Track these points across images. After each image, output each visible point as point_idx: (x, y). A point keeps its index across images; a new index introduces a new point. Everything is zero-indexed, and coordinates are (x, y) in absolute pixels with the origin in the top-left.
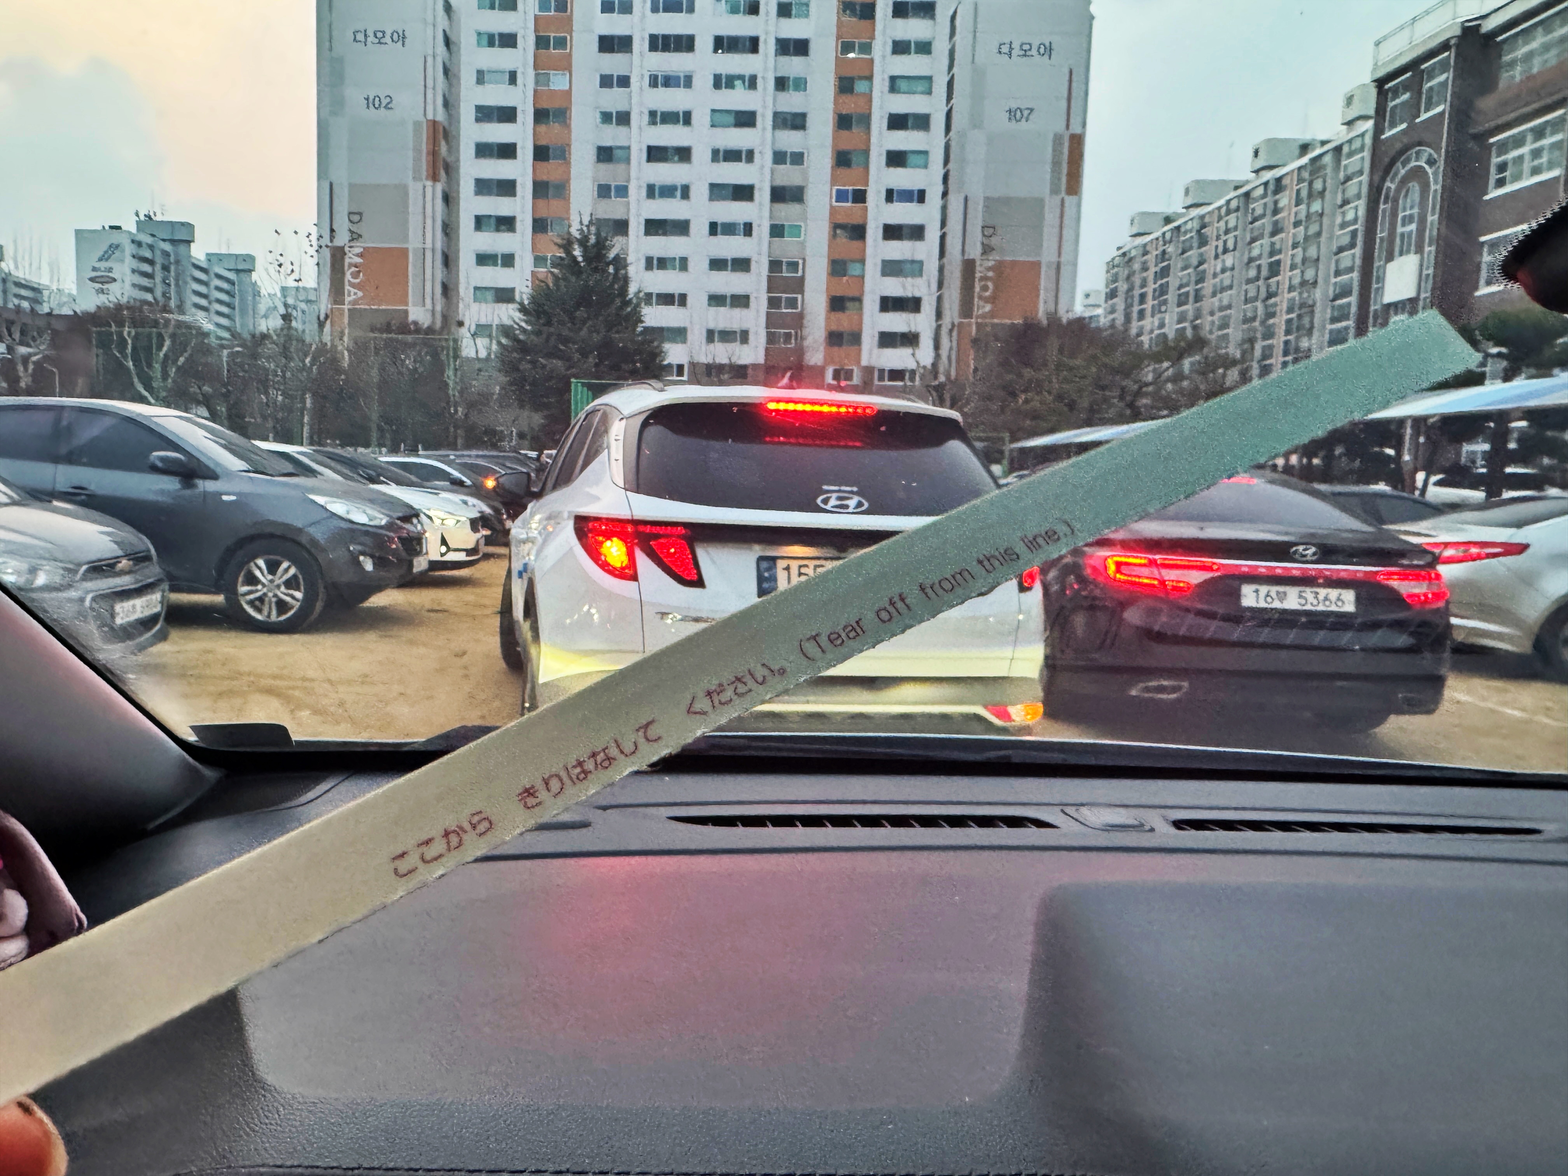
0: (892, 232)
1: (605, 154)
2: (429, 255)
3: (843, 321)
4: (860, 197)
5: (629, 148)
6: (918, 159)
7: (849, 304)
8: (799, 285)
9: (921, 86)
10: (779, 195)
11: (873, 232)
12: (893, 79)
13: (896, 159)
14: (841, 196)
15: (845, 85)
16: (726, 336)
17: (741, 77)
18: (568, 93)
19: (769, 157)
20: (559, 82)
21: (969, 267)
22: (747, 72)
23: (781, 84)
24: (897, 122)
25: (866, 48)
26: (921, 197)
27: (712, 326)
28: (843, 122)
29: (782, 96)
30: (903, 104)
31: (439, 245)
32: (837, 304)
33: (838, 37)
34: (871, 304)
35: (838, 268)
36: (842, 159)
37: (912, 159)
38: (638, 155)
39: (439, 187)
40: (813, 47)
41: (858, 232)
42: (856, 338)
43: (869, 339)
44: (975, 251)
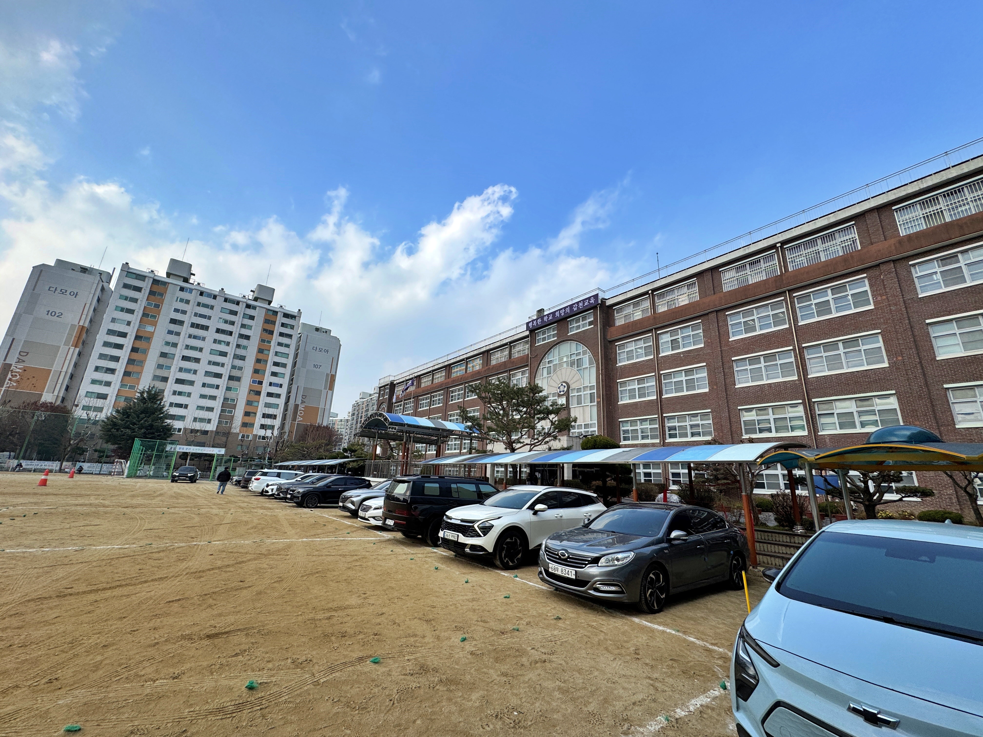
0: (270, 395)
1: (163, 355)
2: (63, 374)
3: (248, 420)
4: (261, 383)
5: (175, 355)
6: (282, 376)
7: (252, 415)
8: (234, 407)
9: (286, 356)
10: (231, 378)
11: (264, 394)
12: (276, 352)
13: (274, 374)
14: (254, 382)
15: (260, 351)
16: (202, 420)
17: (224, 342)
18: (153, 333)
19: (230, 366)
20: (150, 329)
21: (296, 406)
22: (227, 340)
23: (238, 346)
24: (276, 364)
25: (269, 342)
26: (281, 386)
27: (196, 416)
28: (258, 361)
29: (238, 349)
30: (278, 359)
31: (70, 371)
32: (247, 414)
33: (260, 337)
34: (259, 415)
35: (249, 403)
36: (256, 371)
37: (279, 375)
38: (178, 357)
39: (77, 350)
40: (251, 338)
41: (258, 393)
42: (252, 425)
43: (257, 425)
44: (299, 402)
